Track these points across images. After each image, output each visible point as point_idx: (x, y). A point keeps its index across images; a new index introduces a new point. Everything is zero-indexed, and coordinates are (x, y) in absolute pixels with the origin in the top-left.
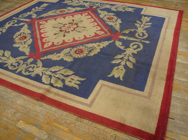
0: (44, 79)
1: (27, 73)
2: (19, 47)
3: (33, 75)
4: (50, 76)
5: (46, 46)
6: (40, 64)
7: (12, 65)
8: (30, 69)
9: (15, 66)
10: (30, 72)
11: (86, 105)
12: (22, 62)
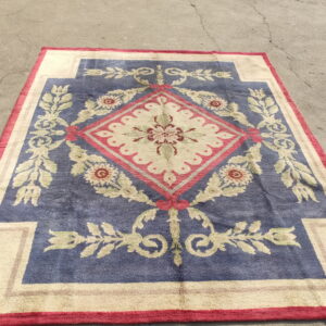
0: (275, 110)
1: (282, 126)
2: (258, 163)
3: (279, 121)
4: (268, 108)
5: (229, 136)
6: (261, 125)
7: (289, 147)
8: (276, 127)
9: (287, 143)
10: (279, 126)
11: (270, 80)
12: (276, 141)
